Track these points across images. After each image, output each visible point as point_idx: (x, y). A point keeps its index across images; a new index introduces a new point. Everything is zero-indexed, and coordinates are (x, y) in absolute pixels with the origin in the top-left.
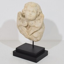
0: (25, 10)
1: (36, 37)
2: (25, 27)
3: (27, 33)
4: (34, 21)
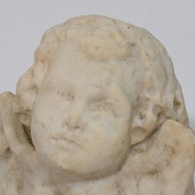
0: (34, 88)
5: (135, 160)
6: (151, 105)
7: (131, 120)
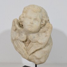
0: (23, 17)
1: (39, 57)
2: (23, 42)
3: (25, 52)
4: (37, 34)
5: (41, 30)
6: (44, 20)
7: (41, 23)
